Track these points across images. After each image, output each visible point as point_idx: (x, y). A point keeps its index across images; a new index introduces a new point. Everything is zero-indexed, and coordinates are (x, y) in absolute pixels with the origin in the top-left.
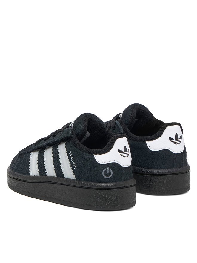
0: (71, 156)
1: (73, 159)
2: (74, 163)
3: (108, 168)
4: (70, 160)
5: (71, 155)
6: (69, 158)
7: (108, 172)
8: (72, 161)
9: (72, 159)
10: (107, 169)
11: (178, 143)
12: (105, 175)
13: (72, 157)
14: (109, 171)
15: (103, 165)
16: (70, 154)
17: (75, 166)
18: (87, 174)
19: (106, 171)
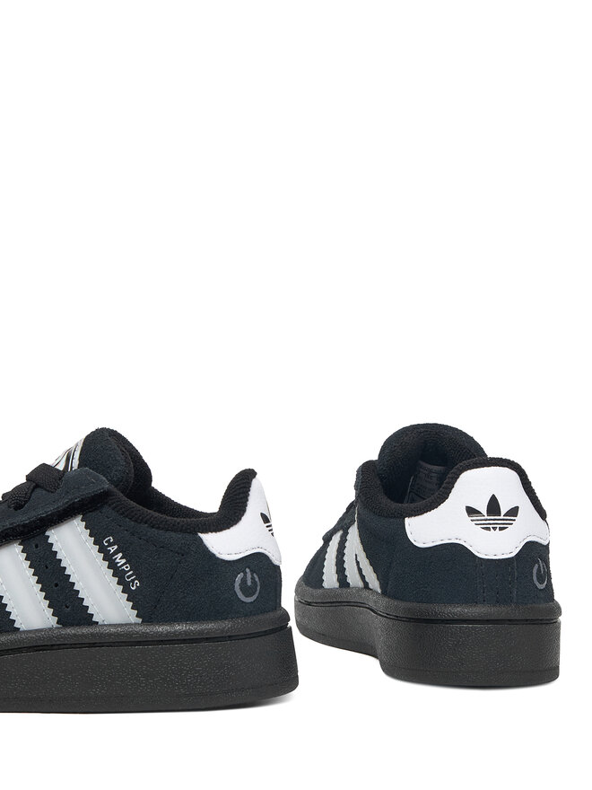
0: (116, 552)
1: (124, 561)
2: (129, 571)
3: (248, 570)
4: (113, 566)
5: (112, 549)
6: (108, 557)
7: (249, 583)
8: (122, 565)
9: (118, 560)
10: (245, 573)
11: (498, 526)
12: (243, 594)
13: (120, 555)
14: (253, 578)
15: (233, 561)
16: (111, 545)
17: (133, 581)
18: (184, 597)
19: (244, 581)
